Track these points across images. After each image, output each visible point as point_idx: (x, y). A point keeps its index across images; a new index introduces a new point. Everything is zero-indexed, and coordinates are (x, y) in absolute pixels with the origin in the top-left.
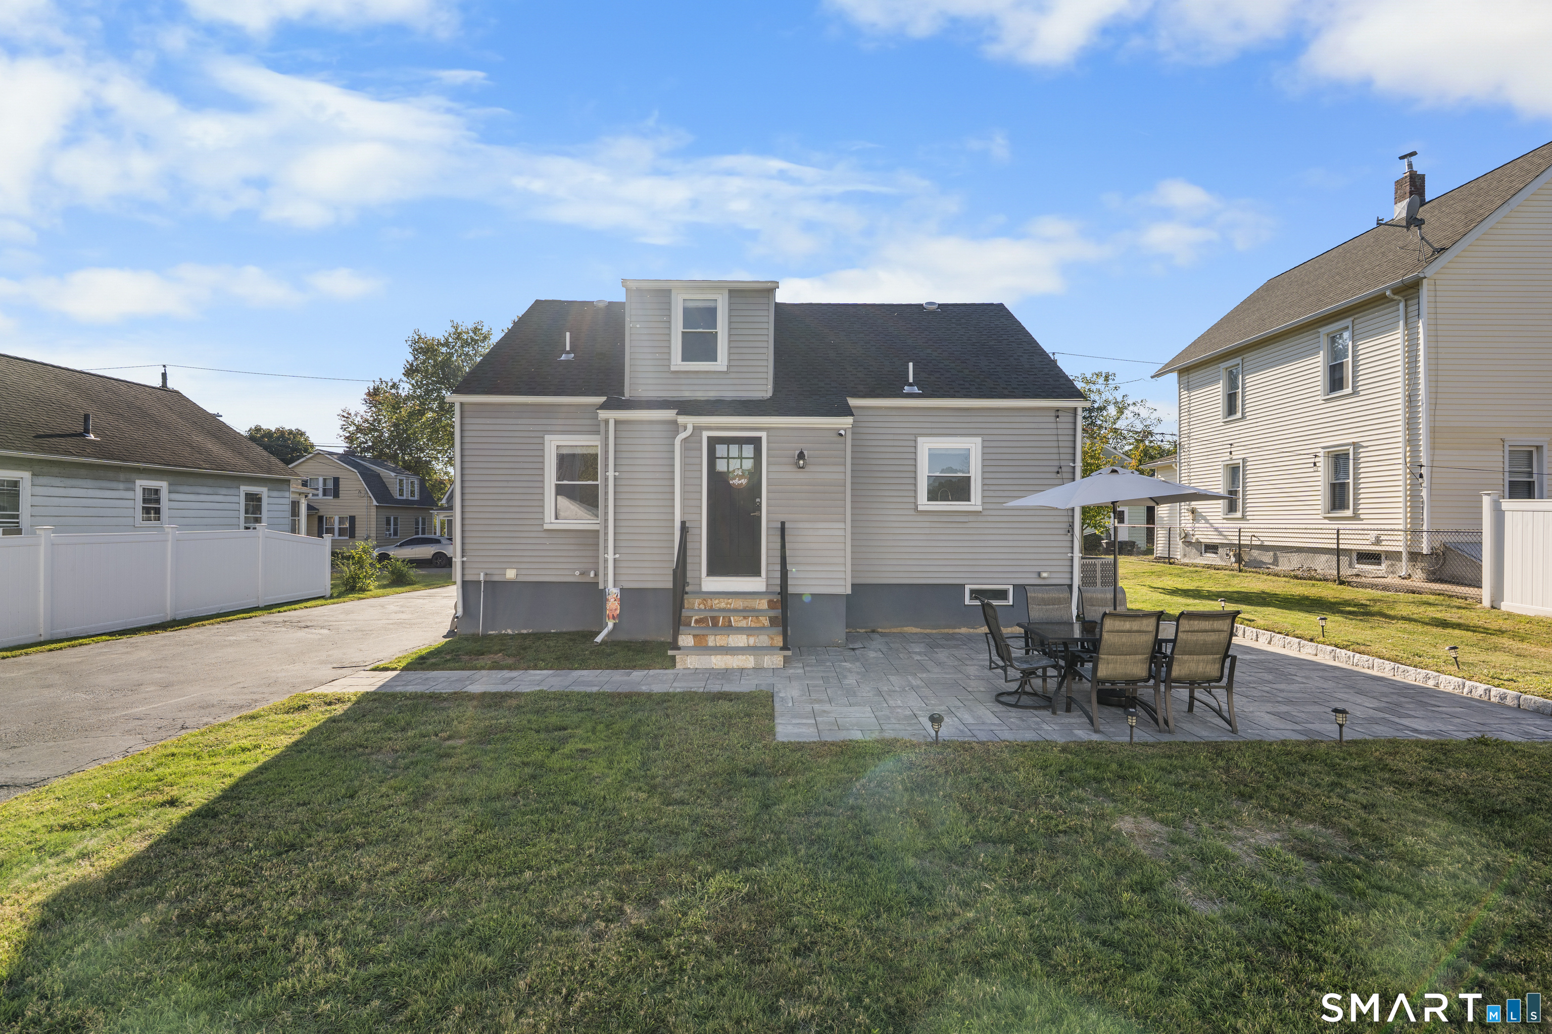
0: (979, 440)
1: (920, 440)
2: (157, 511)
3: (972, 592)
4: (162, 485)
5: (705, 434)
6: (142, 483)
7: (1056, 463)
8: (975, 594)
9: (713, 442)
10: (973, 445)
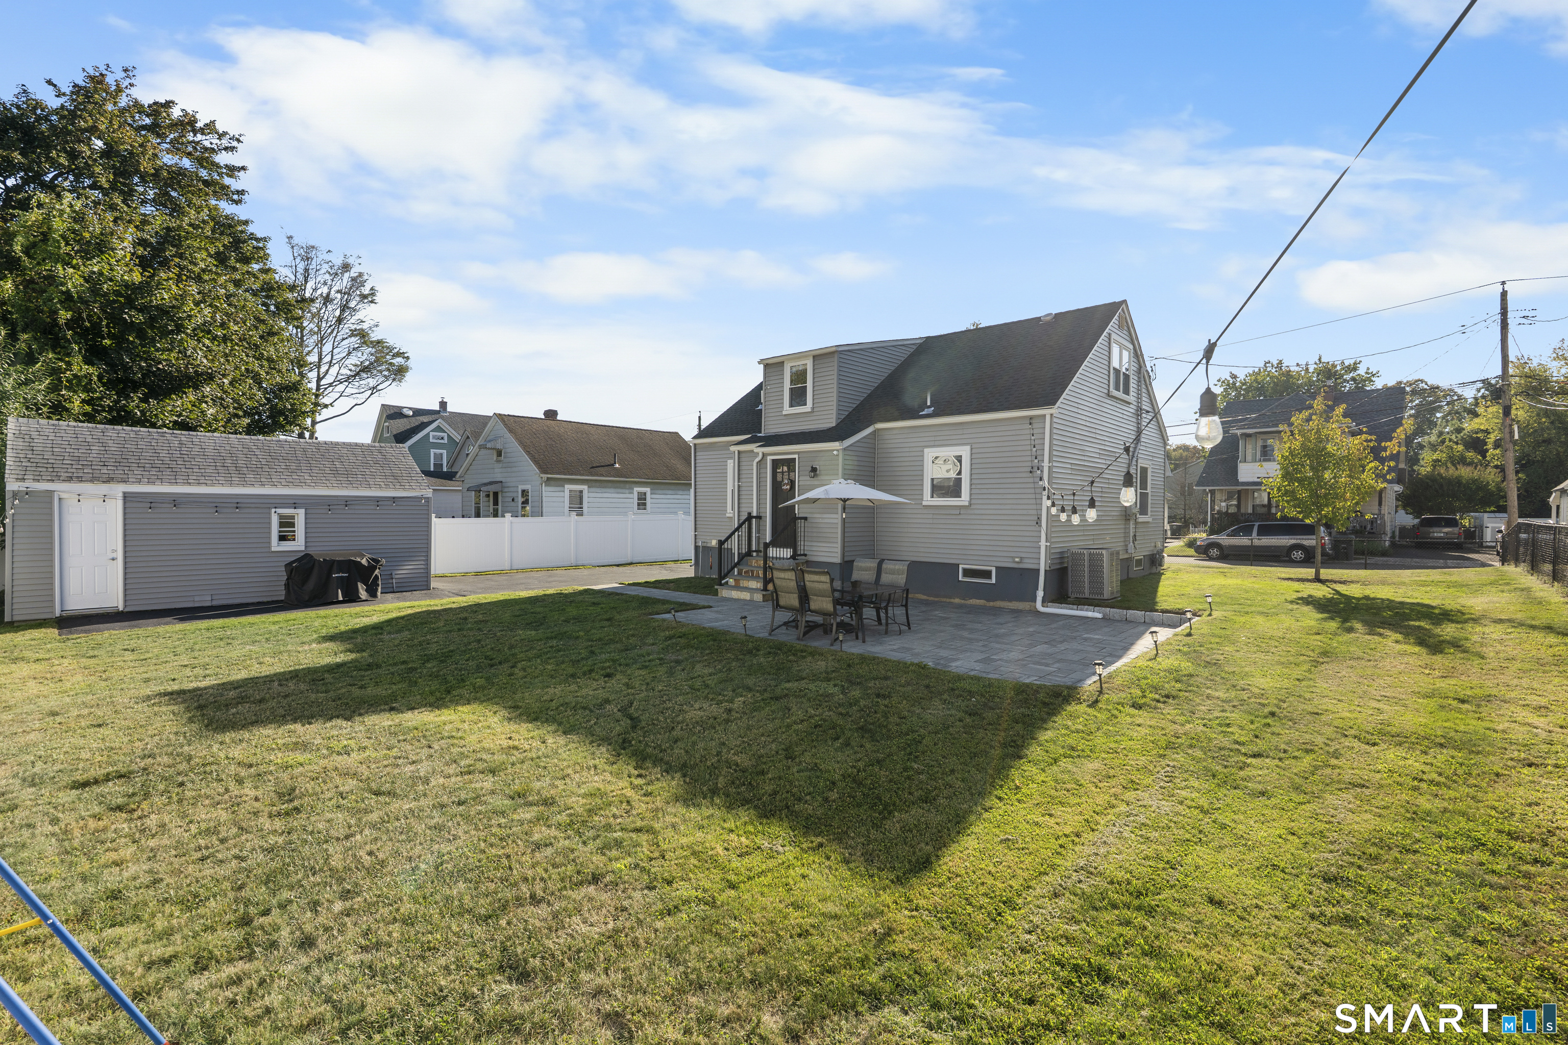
0: (968, 448)
1: (926, 450)
2: (645, 504)
3: (965, 570)
4: (647, 490)
5: (769, 458)
6: (637, 489)
7: (1030, 464)
8: (968, 573)
9: (776, 464)
10: (965, 452)
